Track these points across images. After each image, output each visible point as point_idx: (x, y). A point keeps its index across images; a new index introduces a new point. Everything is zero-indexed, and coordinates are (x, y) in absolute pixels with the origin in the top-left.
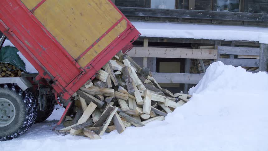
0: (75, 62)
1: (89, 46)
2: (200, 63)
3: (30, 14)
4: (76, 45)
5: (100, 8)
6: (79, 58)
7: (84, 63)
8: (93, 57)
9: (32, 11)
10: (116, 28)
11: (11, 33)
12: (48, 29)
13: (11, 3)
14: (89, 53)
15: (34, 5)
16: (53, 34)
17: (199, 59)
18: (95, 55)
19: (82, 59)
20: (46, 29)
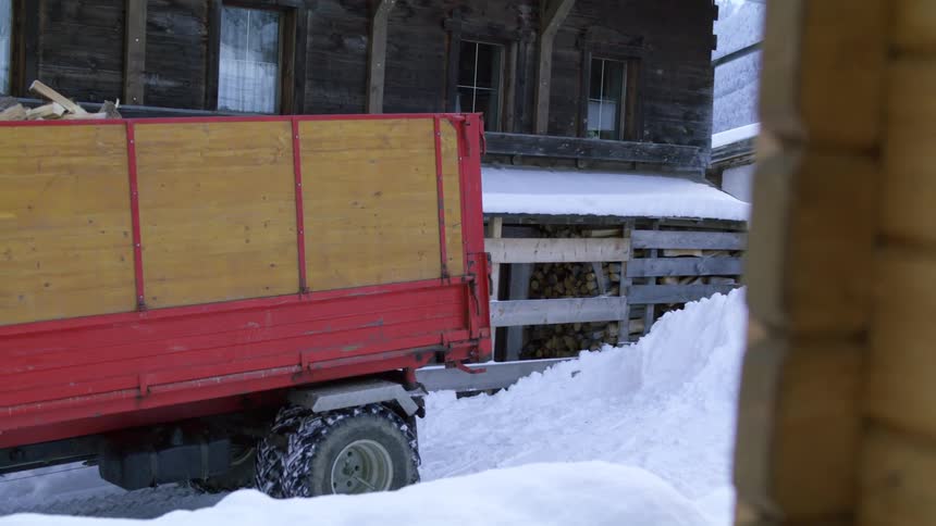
0: (445, 281)
1: (436, 230)
2: (593, 272)
3: (304, 298)
4: (421, 253)
5: (391, 148)
6: (444, 266)
7: (457, 266)
8: (460, 240)
9: (303, 289)
10: (443, 149)
11: (313, 366)
12: (357, 284)
13: (250, 324)
14: (448, 240)
15: (295, 275)
16: (373, 282)
17: (590, 264)
18: (459, 230)
19: (449, 263)
20: (353, 289)
